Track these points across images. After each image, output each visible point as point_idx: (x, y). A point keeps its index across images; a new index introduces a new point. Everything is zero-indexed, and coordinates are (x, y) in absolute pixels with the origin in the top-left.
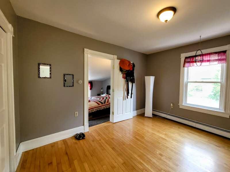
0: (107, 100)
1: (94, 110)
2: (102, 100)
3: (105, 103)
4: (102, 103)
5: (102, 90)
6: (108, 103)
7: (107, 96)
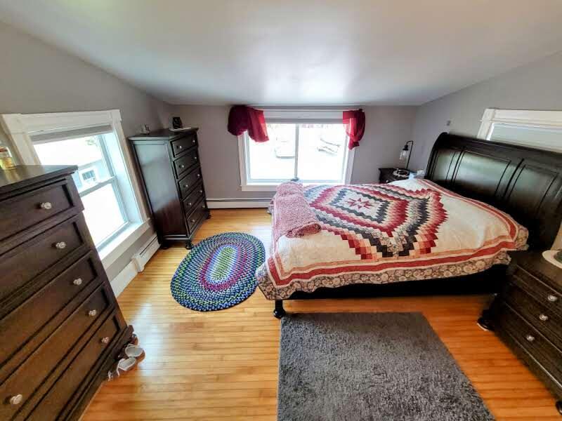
0: (420, 237)
1: (331, 279)
2: (389, 230)
3: (404, 253)
4: (386, 252)
5: (405, 153)
6: (425, 258)
7: (430, 197)
